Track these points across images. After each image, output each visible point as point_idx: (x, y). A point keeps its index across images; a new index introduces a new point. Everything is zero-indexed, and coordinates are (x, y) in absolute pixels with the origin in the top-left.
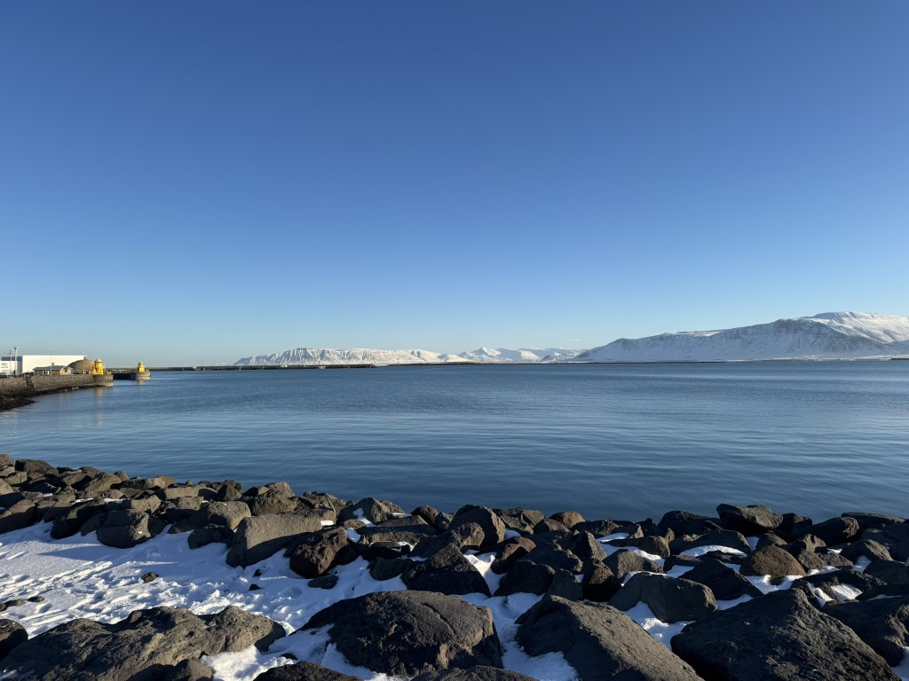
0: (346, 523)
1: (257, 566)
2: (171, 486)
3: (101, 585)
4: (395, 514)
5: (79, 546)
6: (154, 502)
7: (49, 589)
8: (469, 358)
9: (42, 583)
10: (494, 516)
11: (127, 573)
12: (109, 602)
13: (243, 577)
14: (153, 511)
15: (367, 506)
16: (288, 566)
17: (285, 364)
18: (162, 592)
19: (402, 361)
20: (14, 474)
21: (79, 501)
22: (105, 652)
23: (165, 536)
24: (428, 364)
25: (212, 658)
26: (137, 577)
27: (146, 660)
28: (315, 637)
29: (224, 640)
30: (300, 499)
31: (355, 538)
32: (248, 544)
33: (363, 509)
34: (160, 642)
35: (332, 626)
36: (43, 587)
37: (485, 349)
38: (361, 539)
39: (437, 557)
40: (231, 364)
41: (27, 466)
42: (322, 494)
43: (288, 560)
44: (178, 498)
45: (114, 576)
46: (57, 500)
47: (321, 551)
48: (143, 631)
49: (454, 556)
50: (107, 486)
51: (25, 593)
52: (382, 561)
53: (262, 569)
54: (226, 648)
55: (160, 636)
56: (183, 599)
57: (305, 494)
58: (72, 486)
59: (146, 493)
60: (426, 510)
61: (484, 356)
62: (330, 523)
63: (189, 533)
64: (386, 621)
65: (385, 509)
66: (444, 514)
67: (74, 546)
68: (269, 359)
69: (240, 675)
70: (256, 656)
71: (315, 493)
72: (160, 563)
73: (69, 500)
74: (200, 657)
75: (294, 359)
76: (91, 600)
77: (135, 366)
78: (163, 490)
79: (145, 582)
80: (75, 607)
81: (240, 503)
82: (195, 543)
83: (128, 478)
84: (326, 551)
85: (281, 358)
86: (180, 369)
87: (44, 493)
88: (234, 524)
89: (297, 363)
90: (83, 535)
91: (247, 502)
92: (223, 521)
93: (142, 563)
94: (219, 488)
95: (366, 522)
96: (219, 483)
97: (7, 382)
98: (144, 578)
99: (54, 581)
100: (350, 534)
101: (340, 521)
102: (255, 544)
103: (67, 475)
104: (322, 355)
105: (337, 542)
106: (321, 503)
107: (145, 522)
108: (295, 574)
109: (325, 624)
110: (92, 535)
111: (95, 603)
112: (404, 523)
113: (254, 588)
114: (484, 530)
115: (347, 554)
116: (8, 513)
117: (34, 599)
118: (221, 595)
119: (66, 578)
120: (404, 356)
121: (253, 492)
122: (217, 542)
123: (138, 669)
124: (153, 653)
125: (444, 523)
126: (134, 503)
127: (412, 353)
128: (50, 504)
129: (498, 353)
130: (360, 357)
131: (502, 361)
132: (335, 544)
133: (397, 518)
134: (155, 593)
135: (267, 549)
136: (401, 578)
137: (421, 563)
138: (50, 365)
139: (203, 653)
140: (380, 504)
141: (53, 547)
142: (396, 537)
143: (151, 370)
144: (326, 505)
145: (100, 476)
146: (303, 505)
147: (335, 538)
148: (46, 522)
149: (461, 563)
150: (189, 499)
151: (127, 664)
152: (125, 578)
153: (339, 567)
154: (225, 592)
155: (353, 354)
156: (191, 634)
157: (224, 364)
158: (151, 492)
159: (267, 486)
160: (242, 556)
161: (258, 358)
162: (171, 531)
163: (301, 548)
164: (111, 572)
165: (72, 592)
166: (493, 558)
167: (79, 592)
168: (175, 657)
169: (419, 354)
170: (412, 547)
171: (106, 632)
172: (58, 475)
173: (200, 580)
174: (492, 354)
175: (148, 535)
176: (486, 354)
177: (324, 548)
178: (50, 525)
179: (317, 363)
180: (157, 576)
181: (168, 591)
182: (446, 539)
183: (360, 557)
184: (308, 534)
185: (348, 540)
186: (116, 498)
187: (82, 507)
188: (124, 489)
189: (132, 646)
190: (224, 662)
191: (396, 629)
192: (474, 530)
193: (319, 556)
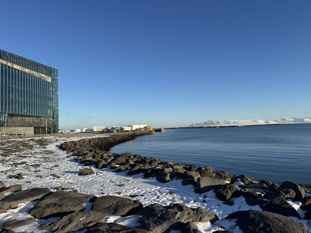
0: (235, 183)
1: (205, 194)
2: (175, 165)
3: (158, 194)
4: (253, 182)
5: (152, 181)
6: (171, 169)
7: (145, 193)
8: (278, 122)
9: (143, 191)
10: (299, 187)
11: (165, 191)
12: (161, 199)
13: (200, 197)
14: (170, 172)
15: (242, 178)
16: (215, 196)
17: (205, 126)
18: (176, 198)
19: (249, 124)
20: (134, 158)
21: (150, 167)
22: (165, 215)
23: (175, 181)
24: (260, 125)
25: (196, 223)
26: (168, 193)
27: (177, 219)
28: (230, 223)
29: (199, 218)
30: (216, 173)
31: (239, 189)
32: (201, 186)
33: (241, 179)
34: (180, 215)
35: (236, 220)
36: (144, 192)
37: (285, 118)
38: (242, 189)
39: (274, 200)
40: (188, 126)
41: (136, 156)
42: (224, 172)
43: (215, 193)
44: (177, 169)
45: (162, 191)
46: (145, 167)
47: (227, 192)
48: (175, 210)
49: (282, 201)
50: (157, 163)
51: (139, 193)
52: (251, 199)
53: (206, 195)
54: (200, 220)
55: (179, 213)
56: (182, 202)
57: (217, 171)
58: (148, 163)
59: (168, 166)
60: (267, 181)
61: (285, 121)
62: (229, 182)
63: (182, 180)
64: (259, 222)
65: (249, 180)
66: (275, 184)
67: (150, 181)
68: (199, 124)
69: (206, 230)
70: (210, 225)
71: (221, 171)
72: (174, 189)
73: (148, 167)
74: (192, 222)
75: (208, 124)
76: (156, 198)
77: (161, 128)
78: (173, 166)
79: (170, 194)
80: (152, 199)
81: (197, 172)
82: (184, 184)
83: (162, 162)
84: (228, 192)
85: (203, 124)
86: (173, 128)
87: (141, 164)
88: (196, 179)
89: (209, 126)
90: (152, 178)
91: (199, 172)
92: (192, 177)
93: (169, 188)
94: (189, 166)
95: (242, 184)
96: (189, 165)
97: (129, 133)
98: (170, 193)
99: (146, 190)
100: (236, 187)
101: (232, 182)
102: (203, 187)
103: (147, 159)
104: (218, 123)
105: (232, 189)
106: (224, 175)
107: (169, 175)
108: (218, 199)
109: (234, 218)
110: (155, 178)
111: (157, 199)
112: (258, 186)
113: (204, 201)
114: (295, 192)
115: (237, 194)
116: (133, 170)
117: (142, 195)
118: (194, 202)
119: (149, 190)
120: (250, 122)
121: (200, 169)
122: (191, 184)
123: (174, 222)
124: (178, 218)
125: (275, 187)
126: (165, 169)
127: (253, 121)
128: (143, 168)
129: (293, 120)
130: (232, 123)
131: (294, 123)
132: (232, 190)
133: (255, 183)
134: (174, 198)
135: (207, 189)
136: (259, 206)
137: (268, 201)
138: (139, 128)
139: (193, 221)
140: (247, 178)
141: (145, 180)
142: (255, 190)
143: (165, 129)
144: (226, 176)
145: (155, 160)
146: (218, 175)
147: (231, 188)
148: (143, 173)
149: (286, 204)
150: (181, 169)
151: (171, 220)
152: (165, 192)
153: (234, 199)
154: (195, 201)
155: (229, 122)
156: (189, 214)
157: (185, 127)
158: (169, 166)
159: (204, 167)
160: (199, 190)
161: (196, 124)
162: (176, 179)
163: (219, 190)
164: (161, 190)
165: (151, 195)
166: (301, 204)
167: (153, 195)
168: (185, 220)
169: (256, 121)
170: (263, 195)
171: (164, 209)
172: (144, 159)
173: (187, 196)
174: (290, 120)
175: (170, 180)
176: (287, 120)
177: (228, 191)
178: (143, 174)
179: (216, 126)
180: (174, 193)
181: (177, 198)
182: (278, 194)
183: (242, 196)
184: (221, 185)
185: (236, 189)
186: (160, 167)
187: (151, 169)
188: (162, 165)
189: (172, 214)
190: (200, 225)
191: (263, 225)
192: (290, 192)
193: (226, 194)
